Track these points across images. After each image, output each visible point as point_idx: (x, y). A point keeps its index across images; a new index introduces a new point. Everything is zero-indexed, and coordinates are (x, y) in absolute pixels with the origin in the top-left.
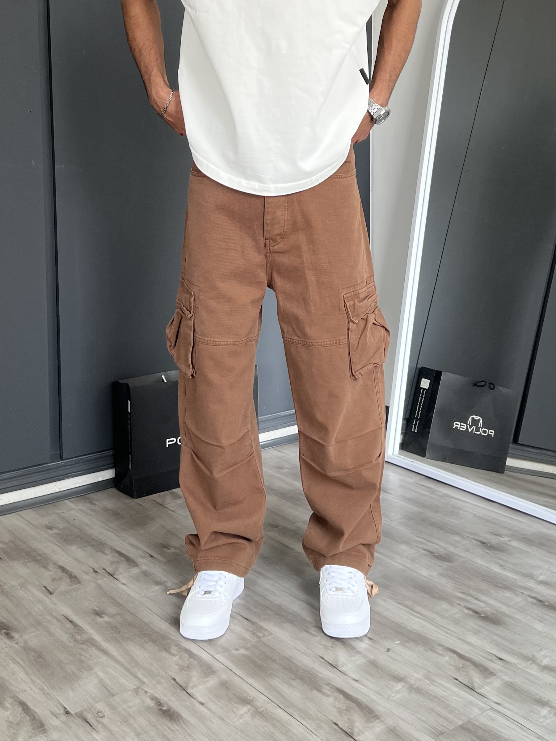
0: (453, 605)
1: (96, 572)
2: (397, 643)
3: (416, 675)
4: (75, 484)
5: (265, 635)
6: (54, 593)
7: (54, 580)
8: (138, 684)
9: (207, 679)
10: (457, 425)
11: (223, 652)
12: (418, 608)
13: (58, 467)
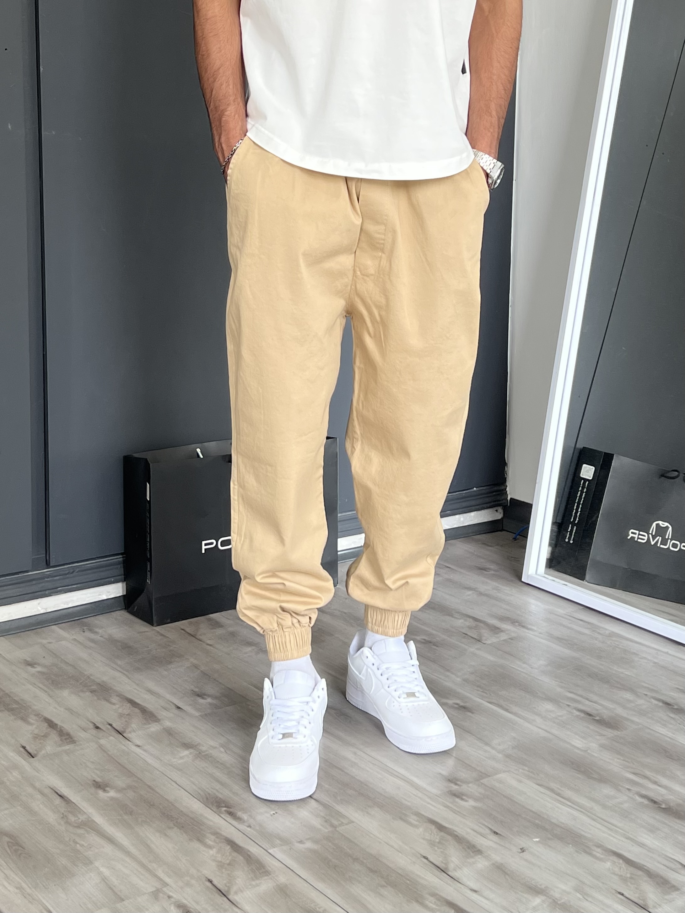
0: (619, 791)
1: (97, 728)
2: (536, 841)
3: (563, 887)
4: (67, 603)
5: (342, 823)
6: (36, 755)
7: (37, 738)
8: (158, 885)
9: (258, 882)
10: (633, 534)
11: (281, 845)
12: (568, 793)
13: (43, 578)
